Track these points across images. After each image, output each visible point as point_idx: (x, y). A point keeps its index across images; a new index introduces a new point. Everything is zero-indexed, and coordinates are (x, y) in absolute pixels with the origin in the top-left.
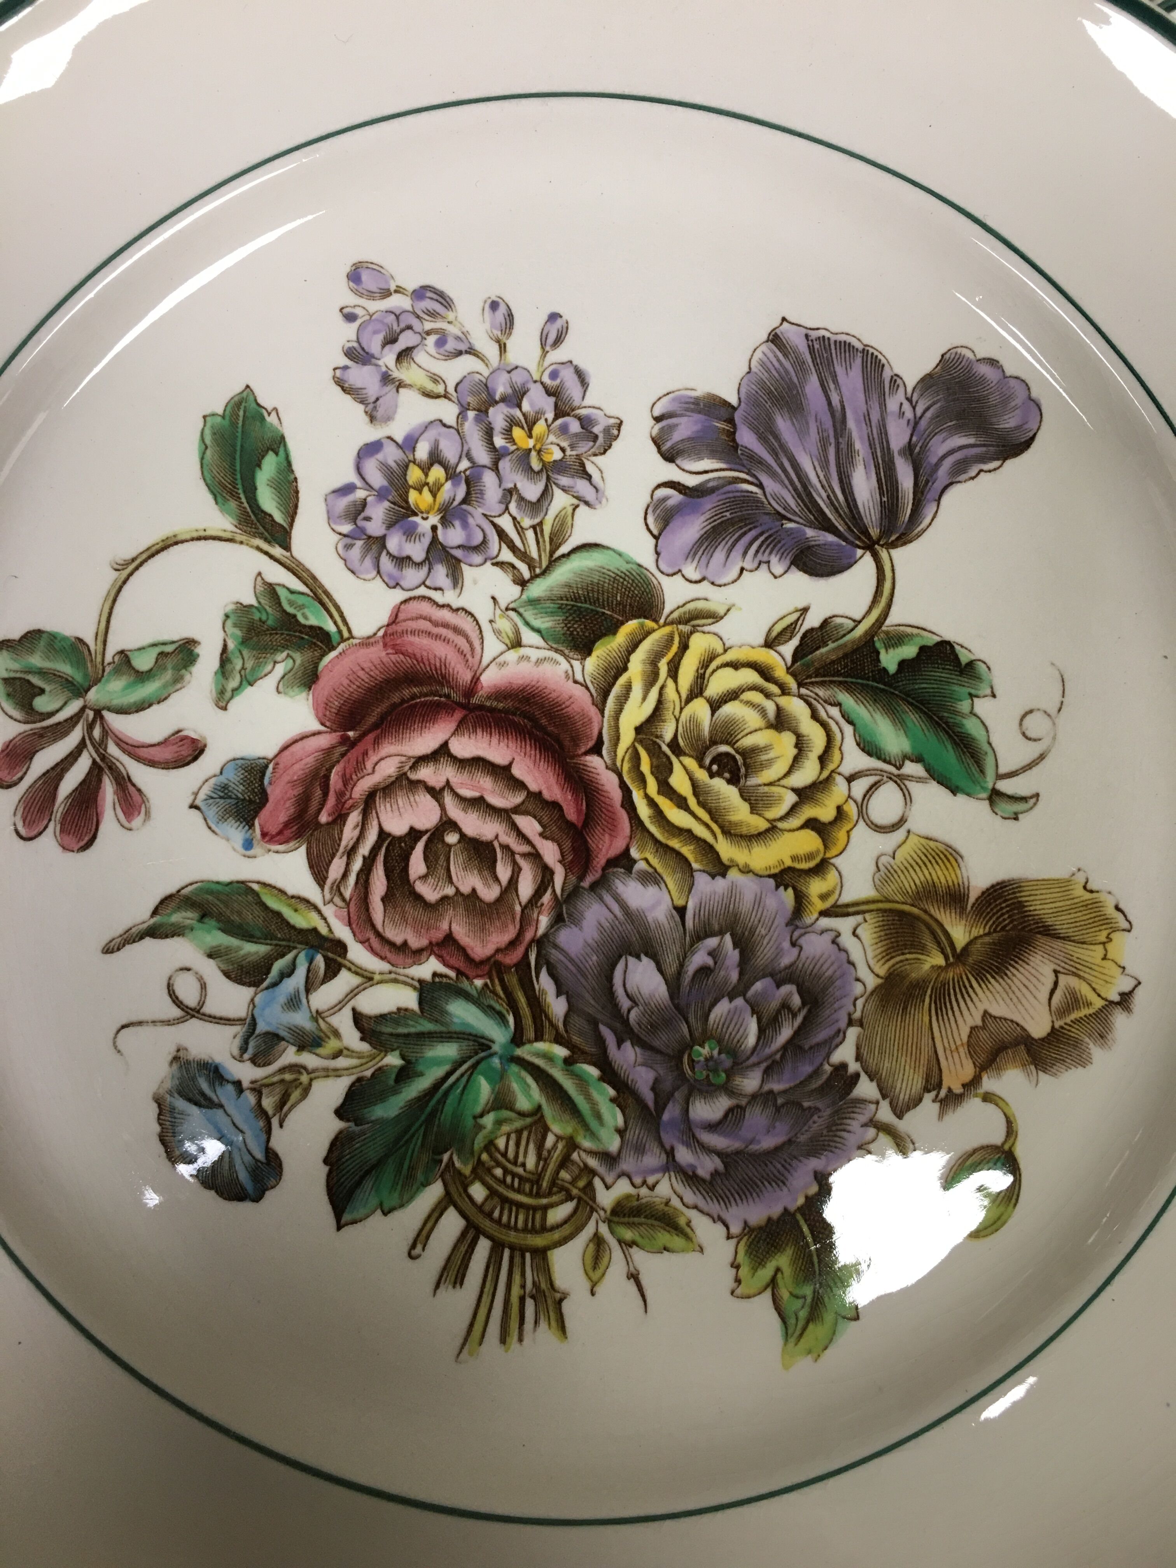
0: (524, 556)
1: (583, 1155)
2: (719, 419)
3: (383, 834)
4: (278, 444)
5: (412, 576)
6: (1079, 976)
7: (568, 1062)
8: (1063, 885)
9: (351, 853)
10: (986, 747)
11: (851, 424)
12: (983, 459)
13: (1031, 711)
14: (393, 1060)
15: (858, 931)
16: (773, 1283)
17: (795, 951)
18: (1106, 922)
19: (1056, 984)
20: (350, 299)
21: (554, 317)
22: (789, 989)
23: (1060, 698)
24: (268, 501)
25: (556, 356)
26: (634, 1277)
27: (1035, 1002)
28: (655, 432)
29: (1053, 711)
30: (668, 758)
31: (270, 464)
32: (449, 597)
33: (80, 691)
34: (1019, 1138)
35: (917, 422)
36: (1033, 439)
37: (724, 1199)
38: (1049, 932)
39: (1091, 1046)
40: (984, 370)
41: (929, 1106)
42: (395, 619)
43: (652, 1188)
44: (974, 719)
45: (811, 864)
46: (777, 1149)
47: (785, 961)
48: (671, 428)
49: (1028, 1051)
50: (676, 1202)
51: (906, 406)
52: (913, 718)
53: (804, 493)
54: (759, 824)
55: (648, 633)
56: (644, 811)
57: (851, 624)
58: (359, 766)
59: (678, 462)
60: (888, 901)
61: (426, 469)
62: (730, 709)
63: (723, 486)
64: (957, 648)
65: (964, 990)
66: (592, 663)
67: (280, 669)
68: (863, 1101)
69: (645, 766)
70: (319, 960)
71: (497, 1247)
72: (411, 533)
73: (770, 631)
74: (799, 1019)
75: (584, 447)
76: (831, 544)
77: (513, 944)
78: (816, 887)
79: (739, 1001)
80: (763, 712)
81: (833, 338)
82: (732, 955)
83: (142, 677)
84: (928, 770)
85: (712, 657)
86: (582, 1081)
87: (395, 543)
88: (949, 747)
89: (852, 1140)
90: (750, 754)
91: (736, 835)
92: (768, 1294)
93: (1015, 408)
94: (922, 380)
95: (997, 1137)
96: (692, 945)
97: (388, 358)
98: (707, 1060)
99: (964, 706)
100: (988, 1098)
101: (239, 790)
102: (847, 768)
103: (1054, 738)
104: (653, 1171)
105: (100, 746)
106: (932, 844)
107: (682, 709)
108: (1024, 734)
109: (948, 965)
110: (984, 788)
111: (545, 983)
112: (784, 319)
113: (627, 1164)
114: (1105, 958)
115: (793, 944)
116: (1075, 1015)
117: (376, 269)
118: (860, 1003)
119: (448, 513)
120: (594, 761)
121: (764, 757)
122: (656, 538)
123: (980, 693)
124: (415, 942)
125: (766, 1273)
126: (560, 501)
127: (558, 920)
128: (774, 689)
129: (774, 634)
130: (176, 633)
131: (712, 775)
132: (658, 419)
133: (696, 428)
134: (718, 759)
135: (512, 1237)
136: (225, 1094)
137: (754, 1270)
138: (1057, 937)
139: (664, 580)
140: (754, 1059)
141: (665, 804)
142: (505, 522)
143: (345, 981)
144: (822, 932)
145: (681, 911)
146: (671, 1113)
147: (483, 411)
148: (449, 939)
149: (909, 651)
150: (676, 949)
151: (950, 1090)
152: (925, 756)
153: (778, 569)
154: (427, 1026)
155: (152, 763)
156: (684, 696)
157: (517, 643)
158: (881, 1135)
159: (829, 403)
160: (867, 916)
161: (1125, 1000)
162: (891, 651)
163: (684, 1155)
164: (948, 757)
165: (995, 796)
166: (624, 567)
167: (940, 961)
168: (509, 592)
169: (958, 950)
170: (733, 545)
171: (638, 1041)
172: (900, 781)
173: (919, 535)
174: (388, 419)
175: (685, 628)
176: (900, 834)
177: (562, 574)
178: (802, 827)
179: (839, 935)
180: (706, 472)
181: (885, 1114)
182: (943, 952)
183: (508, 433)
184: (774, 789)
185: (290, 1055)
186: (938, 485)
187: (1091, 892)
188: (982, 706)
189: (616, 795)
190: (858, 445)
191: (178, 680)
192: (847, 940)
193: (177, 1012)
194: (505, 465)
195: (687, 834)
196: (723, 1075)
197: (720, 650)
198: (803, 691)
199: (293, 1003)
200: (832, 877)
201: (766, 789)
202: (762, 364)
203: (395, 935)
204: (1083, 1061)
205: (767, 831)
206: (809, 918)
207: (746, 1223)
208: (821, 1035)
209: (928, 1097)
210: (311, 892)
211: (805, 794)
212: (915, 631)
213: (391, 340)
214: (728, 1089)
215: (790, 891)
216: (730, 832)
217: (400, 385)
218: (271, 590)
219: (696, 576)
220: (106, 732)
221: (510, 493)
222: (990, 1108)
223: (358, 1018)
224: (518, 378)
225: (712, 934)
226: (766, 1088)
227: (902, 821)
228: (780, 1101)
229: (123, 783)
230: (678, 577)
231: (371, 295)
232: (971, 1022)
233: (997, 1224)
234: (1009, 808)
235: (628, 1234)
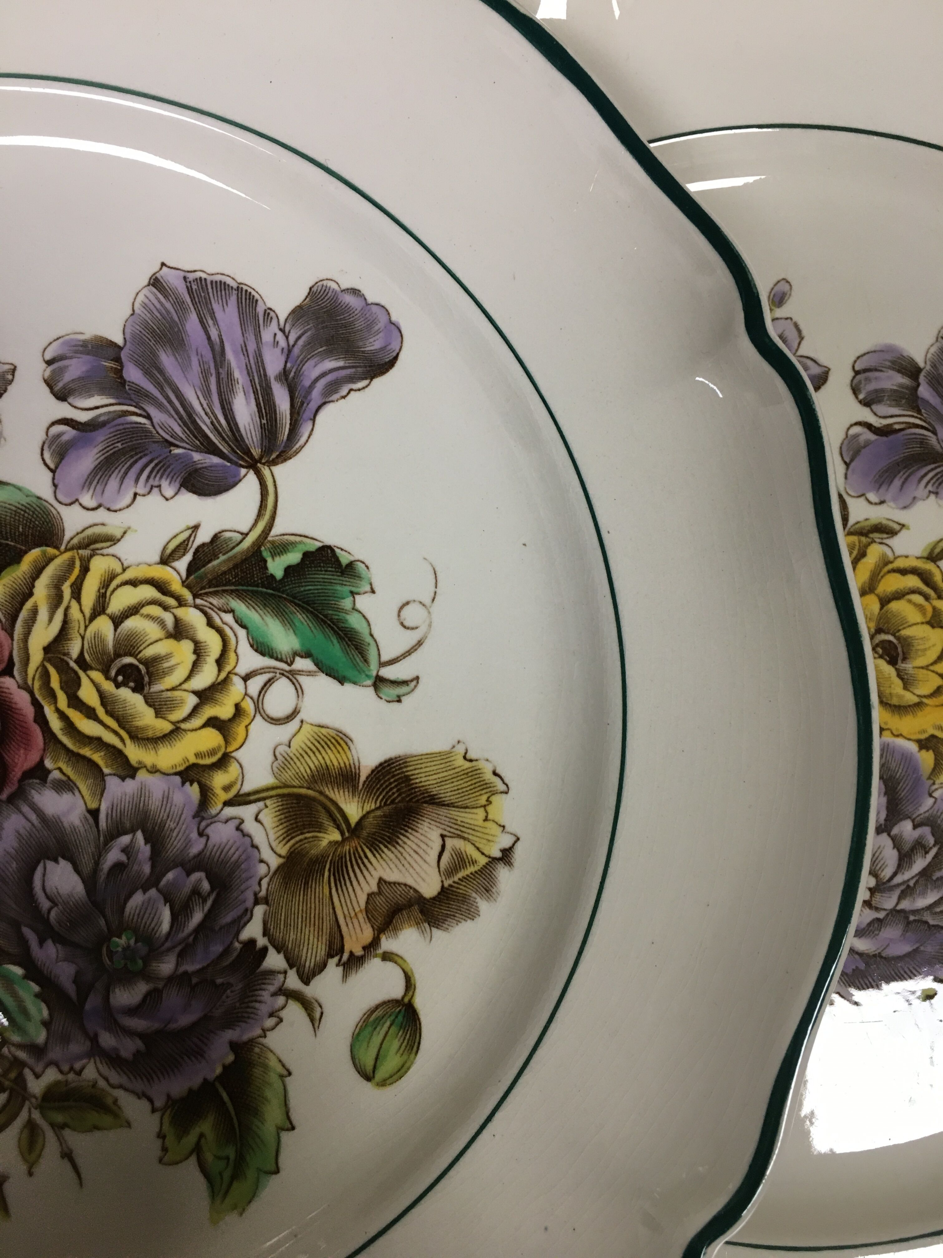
1: (13, 1049)
2: (107, 359)
6: (464, 839)
8: (445, 757)
10: (368, 639)
11: (230, 355)
12: (352, 379)
13: (408, 603)
15: (261, 817)
16: (197, 1150)
17: (203, 840)
18: (485, 786)
19: (443, 847)
22: (198, 876)
23: (433, 589)
26: (68, 1155)
27: (425, 866)
28: (47, 374)
29: (427, 601)
30: (76, 673)
34: (418, 991)
35: (290, 351)
36: (396, 358)
37: (147, 1076)
38: (434, 801)
39: (478, 900)
40: (349, 299)
41: (333, 971)
43: (79, 1073)
44: (356, 615)
45: (214, 759)
46: (194, 1025)
47: (195, 850)
48: (61, 371)
49: (422, 912)
50: (102, 1083)
51: (280, 336)
52: (300, 618)
53: (189, 421)
54: (164, 726)
55: (51, 559)
56: (55, 724)
57: (239, 537)
59: (70, 400)
60: (286, 786)
62: (131, 623)
63: (114, 419)
64: (337, 551)
65: (360, 861)
68: (272, 973)
69: (55, 682)
73: (165, 548)
74: (209, 903)
76: (216, 466)
78: (219, 780)
79: (153, 892)
80: (162, 623)
81: (209, 278)
82: (144, 849)
84: (316, 665)
85: (112, 576)
86: (7, 981)
88: (335, 641)
89: (264, 1009)
90: (152, 663)
91: (143, 739)
92: (193, 1160)
93: (378, 332)
94: (293, 312)
95: (397, 990)
96: (106, 843)
98: (124, 949)
99: (347, 603)
100: (387, 957)
102: (242, 669)
103: (430, 626)
104: (79, 1057)
106: (324, 731)
107: (86, 627)
108: (402, 624)
109: (344, 840)
110: (368, 676)
112: (163, 264)
113: (55, 1053)
114: (486, 819)
115: (201, 834)
116: (462, 874)
118: (265, 883)
120: (8, 682)
121: (166, 665)
122: (53, 471)
123: (362, 590)
125: (191, 1139)
128: (171, 602)
129: (168, 551)
131: (118, 686)
132: (49, 363)
133: (84, 369)
134: (125, 670)
137: (179, 1138)
138: (442, 804)
139: (63, 510)
140: (168, 944)
141: (75, 716)
144: (227, 821)
145: (94, 813)
146: (92, 1002)
149: (293, 558)
150: (91, 849)
151: (351, 953)
152: (313, 652)
153: (169, 491)
156: (88, 614)
158: (290, 1002)
159: (209, 338)
160: (268, 802)
161: (506, 856)
162: (277, 559)
163: (107, 1040)
164: (335, 649)
165: (379, 682)
166: (24, 500)
167: (336, 836)
169: (353, 825)
170: (126, 473)
171: (59, 939)
172: (292, 676)
173: (297, 453)
175: (85, 553)
176: (294, 725)
178: (204, 726)
179: (242, 822)
180: (97, 408)
181: (293, 981)
182: (338, 827)
184: (177, 693)
186: (313, 406)
187: (471, 761)
188: (363, 602)
189: (29, 711)
190: (237, 374)
192: (250, 826)
195: (97, 742)
196: (140, 962)
197: (119, 569)
198: (198, 601)
200: (233, 769)
201: (169, 694)
202: (144, 306)
204: (471, 914)
205: (172, 732)
206: (214, 809)
207: (169, 1096)
208: (230, 916)
209: (332, 962)
211: (205, 696)
212: (298, 539)
214: (145, 975)
215: (196, 785)
216: (137, 736)
219: (92, 504)
222: (390, 965)
225: (125, 833)
226: (182, 969)
227: (295, 713)
228: (194, 980)
230: (76, 507)
232: (367, 889)
233: (401, 1072)
234: (392, 692)
235: (59, 1118)
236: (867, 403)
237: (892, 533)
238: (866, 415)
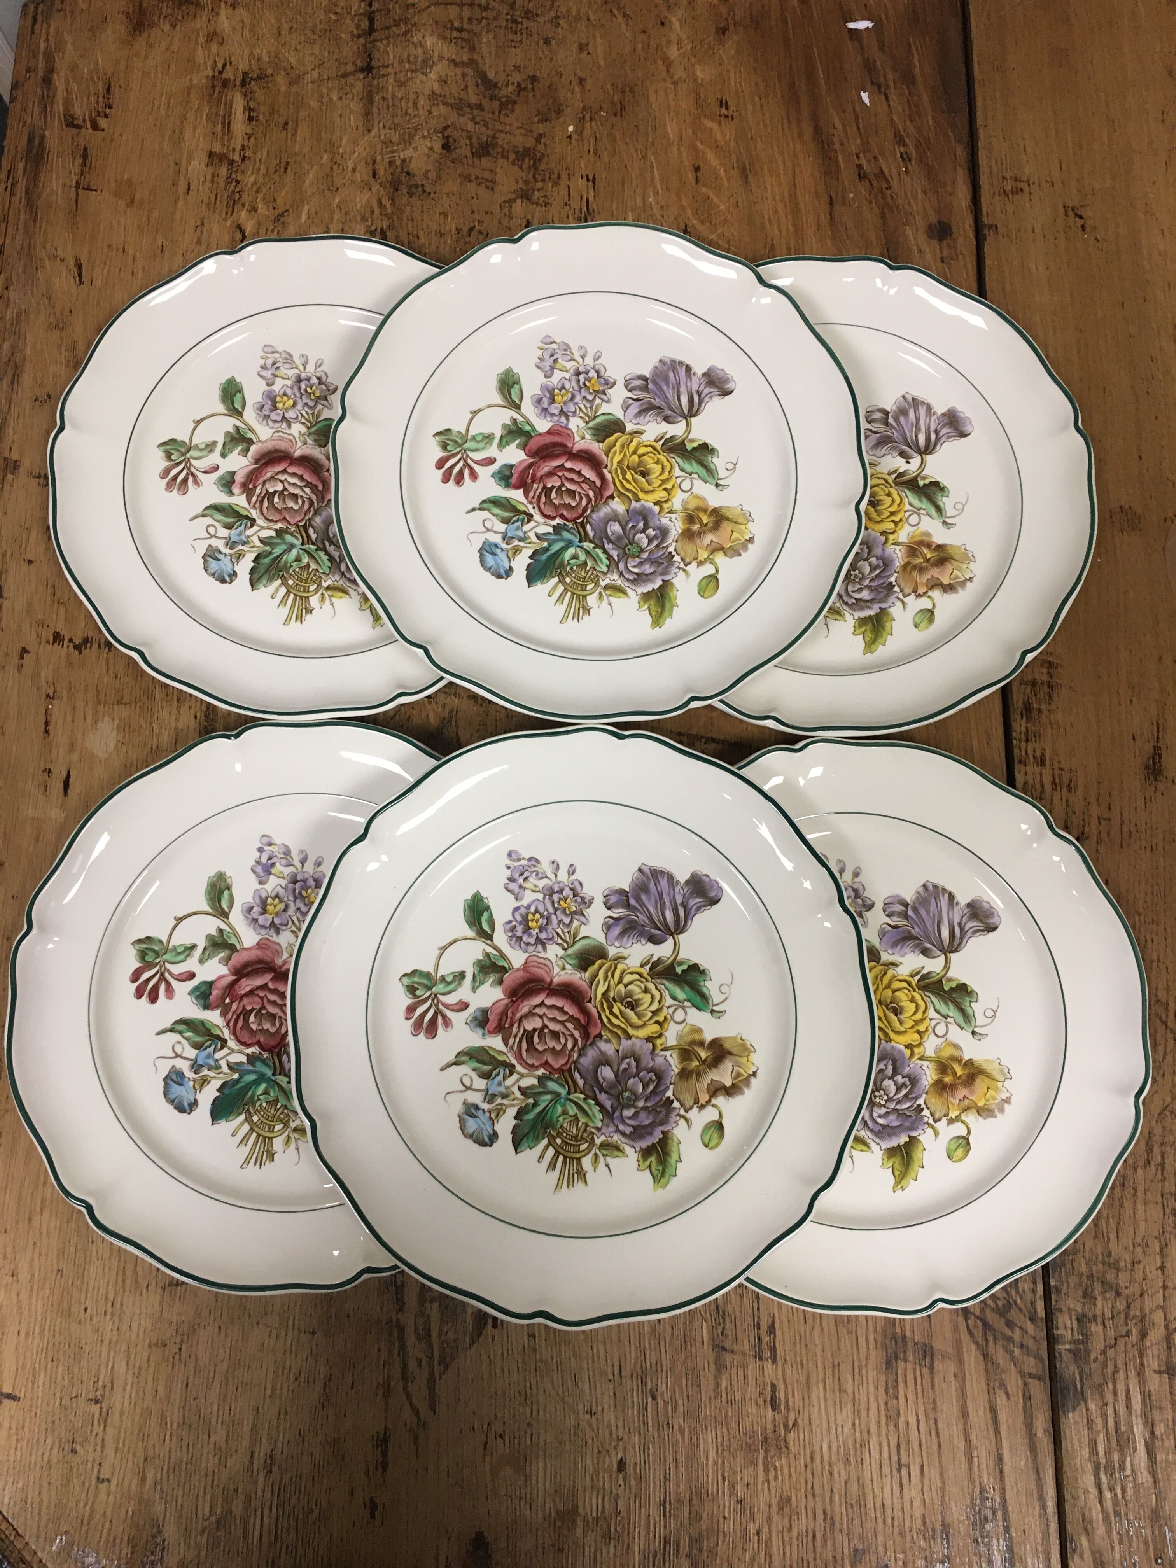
0: (565, 941)
1: (590, 1128)
2: (624, 896)
3: (525, 1030)
4: (488, 908)
5: (531, 949)
6: (740, 1067)
7: (585, 1099)
8: (734, 1038)
9: (516, 1036)
10: (709, 996)
11: (664, 896)
12: (705, 906)
13: (723, 985)
14: (531, 1101)
15: (672, 1055)
16: (650, 1166)
17: (653, 1062)
18: (748, 1050)
19: (733, 1069)
20: (508, 862)
21: (571, 866)
22: (652, 1074)
23: (731, 980)
24: (485, 927)
25: (573, 878)
26: (607, 1166)
27: (727, 1075)
28: (604, 901)
29: (729, 984)
30: (612, 1003)
31: (486, 914)
32: (543, 955)
33: (430, 989)
34: (724, 1118)
35: (685, 895)
36: (720, 899)
37: (634, 1140)
38: (730, 1053)
39: (745, 1088)
40: (704, 878)
41: (695, 1109)
42: (526, 962)
43: (612, 1138)
44: (705, 988)
45: (657, 1035)
46: (650, 1124)
47: (650, 1065)
48: (609, 900)
49: (725, 1091)
50: (619, 1142)
51: (681, 890)
52: (687, 988)
53: (651, 918)
54: (640, 1023)
55: (605, 964)
56: (605, 1020)
57: (667, 959)
58: (517, 1009)
59: (612, 910)
60: (681, 1045)
61: (534, 915)
62: (630, 987)
63: (626, 917)
64: (699, 965)
65: (705, 1072)
66: (587, 974)
67: (491, 980)
68: (675, 1108)
69: (605, 1006)
70: (507, 1071)
71: (565, 1158)
72: (530, 935)
74: (655, 1083)
75: (582, 906)
76: (660, 934)
77: (566, 1063)
78: (659, 1042)
79: (637, 1079)
80: (641, 988)
81: (658, 869)
82: (634, 1064)
83: (449, 983)
84: (692, 1004)
85: (624, 971)
86: (588, 1104)
87: (525, 938)
88: (698, 997)
89: (672, 1120)
90: (636, 1001)
91: (634, 1027)
92: (648, 1170)
93: (714, 890)
94: (686, 882)
95: (717, 1118)
96: (621, 1061)
97: (521, 880)
98: (627, 1097)
99: (702, 984)
100: (713, 1106)
101: (480, 1018)
102: (667, 1004)
103: (730, 993)
104: (612, 1132)
105: (437, 1006)
106: (694, 1027)
107: (616, 988)
108: (721, 992)
109: (700, 1065)
110: (709, 1009)
111: (577, 1075)
112: (642, 864)
113: (604, 1130)
114: (748, 1061)
115: (653, 1060)
116: (739, 1079)
117: (516, 852)
118: (673, 1077)
119: (541, 928)
120: (589, 1005)
121: (641, 1002)
122: (606, 934)
123: (707, 979)
124: (536, 1064)
125: (648, 1163)
126: (576, 923)
127: (580, 1055)
128: (644, 980)
129: (643, 963)
130: (458, 969)
131: (626, 1008)
132: (605, 897)
133: (617, 899)
134: (628, 1003)
135: (569, 1154)
136: (480, 1113)
137: (644, 1162)
138: (733, 1055)
139: (609, 947)
140: (642, 1096)
141: (612, 1018)
142: (559, 931)
143: (515, 1076)
144: (661, 1056)
145: (618, 1051)
146: (617, 1114)
147: (551, 896)
148: (547, 1062)
149: (685, 967)
150: (617, 1063)
151: (702, 1104)
152: (691, 1000)
153: (644, 942)
154: (541, 1090)
155: (453, 1010)
156: (616, 983)
157: (564, 969)
158: (681, 1119)
159: (658, 890)
160: (675, 1050)
161: (754, 1074)
162: (679, 967)
163: (621, 1127)
164: (698, 999)
165: (713, 1011)
166: (596, 944)
167: (697, 1063)
168: (561, 952)
169: (703, 1060)
170: (630, 936)
171: (606, 1092)
172: (683, 1008)
173: (686, 931)
174: (522, 899)
175: (616, 962)
176: (684, 1025)
177: (577, 947)
178: (654, 1023)
179: (666, 1057)
180: (620, 913)
181: (682, 1112)
182: (698, 1061)
183: (559, 903)
184: (645, 1012)
185: (499, 1100)
186: (692, 914)
187: (743, 1040)
188: (708, 983)
189: (597, 1015)
190: (667, 903)
191: (460, 984)
192: (669, 1058)
193: (463, 1088)
194: (558, 913)
195: (618, 1027)
196: (632, 1102)
197: (627, 968)
198: (653, 981)
199: (500, 1084)
200: (663, 1038)
201: (642, 1012)
202: (636, 878)
203: (530, 1062)
204: (742, 1093)
205: (643, 1025)
206: (657, 1052)
207: (641, 1147)
208: (663, 1088)
209: (695, 1106)
210: (503, 1048)
211: (654, 1013)
212: (686, 961)
213: (522, 874)
214: (634, 1106)
215: (651, 1043)
216: (632, 1026)
217: (525, 888)
218: (488, 955)
219: (618, 946)
220: (438, 1001)
221: (560, 921)
222: (714, 1109)
223: (520, 1088)
224: (561, 885)
225: (628, 1058)
226: (646, 1105)
227: (684, 1020)
228: (650, 1109)
229: (444, 1017)
230: (613, 946)
231: (514, 861)
232: (707, 1082)
233: (717, 1145)
234: (718, 1015)
235: (605, 1152)
236: (888, 916)
237: (897, 965)
238: (888, 920)
